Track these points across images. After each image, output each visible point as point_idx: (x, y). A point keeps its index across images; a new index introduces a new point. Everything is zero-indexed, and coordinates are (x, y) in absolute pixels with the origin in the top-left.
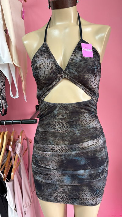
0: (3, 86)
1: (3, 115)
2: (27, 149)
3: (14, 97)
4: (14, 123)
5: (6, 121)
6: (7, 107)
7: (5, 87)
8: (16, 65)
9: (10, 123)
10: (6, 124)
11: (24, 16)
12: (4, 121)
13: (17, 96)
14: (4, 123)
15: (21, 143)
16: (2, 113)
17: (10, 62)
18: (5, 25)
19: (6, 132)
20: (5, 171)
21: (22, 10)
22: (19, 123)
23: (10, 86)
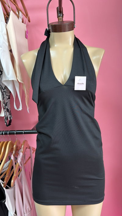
0: (8, 99)
1: (7, 126)
2: (30, 158)
3: (17, 109)
4: (17, 133)
5: (10, 131)
6: (12, 118)
7: (10, 100)
8: (20, 81)
9: (14, 134)
10: (9, 134)
11: (27, 36)
12: (8, 131)
13: (21, 109)
14: (8, 133)
15: (22, 153)
16: (7, 124)
17: (14, 79)
18: (10, 45)
19: (10, 142)
20: (6, 178)
21: (26, 31)
22: (22, 133)
23: (14, 100)
